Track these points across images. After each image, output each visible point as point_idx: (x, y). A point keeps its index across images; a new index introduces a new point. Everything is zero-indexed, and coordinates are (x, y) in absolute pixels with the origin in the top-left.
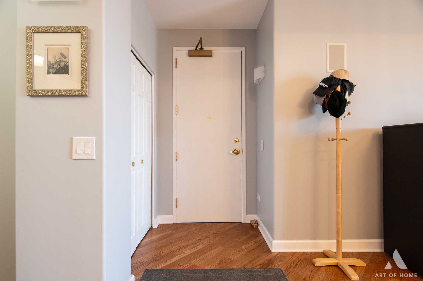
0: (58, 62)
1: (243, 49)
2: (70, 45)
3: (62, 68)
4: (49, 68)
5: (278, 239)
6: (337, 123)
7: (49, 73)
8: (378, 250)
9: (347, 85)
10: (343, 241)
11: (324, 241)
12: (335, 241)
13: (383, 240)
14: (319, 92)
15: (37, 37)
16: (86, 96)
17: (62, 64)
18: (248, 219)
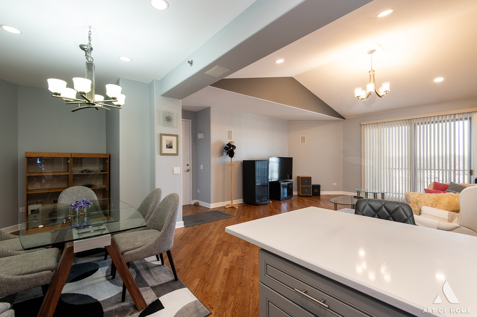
0: (169, 145)
1: (190, 121)
2: (173, 140)
3: (171, 147)
4: (167, 146)
5: (212, 203)
6: (231, 160)
7: (167, 148)
8: (242, 202)
9: (234, 147)
10: (233, 201)
11: (227, 202)
12: (231, 201)
13: (243, 199)
14: (226, 148)
15: (163, 137)
16: (177, 155)
17: (171, 145)
18: (193, 203)
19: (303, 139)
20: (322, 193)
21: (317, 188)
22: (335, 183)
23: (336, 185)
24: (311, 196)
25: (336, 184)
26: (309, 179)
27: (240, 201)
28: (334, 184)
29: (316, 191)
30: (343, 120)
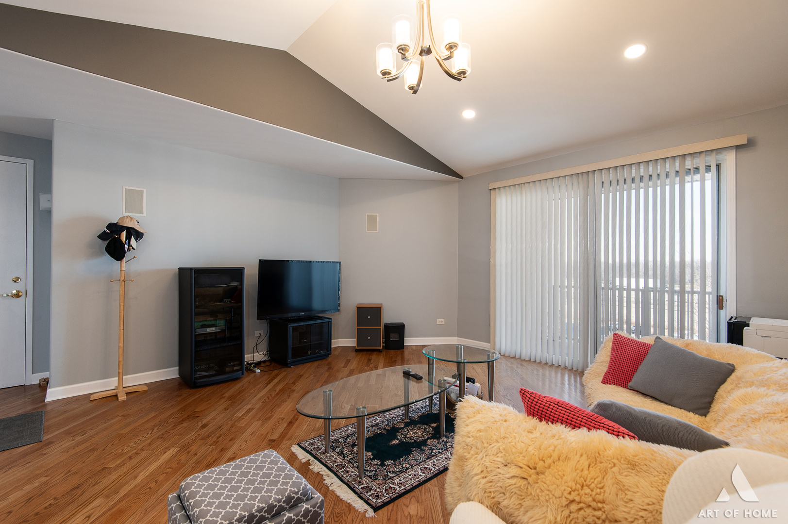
5: (55, 387)
6: (121, 266)
18: (34, 379)
19: (372, 220)
20: (410, 341)
21: (397, 331)
22: (441, 320)
23: (443, 323)
24: (379, 351)
25: (443, 320)
26: (376, 311)
27: (171, 373)
28: (440, 322)
29: (394, 337)
30: (459, 181)
